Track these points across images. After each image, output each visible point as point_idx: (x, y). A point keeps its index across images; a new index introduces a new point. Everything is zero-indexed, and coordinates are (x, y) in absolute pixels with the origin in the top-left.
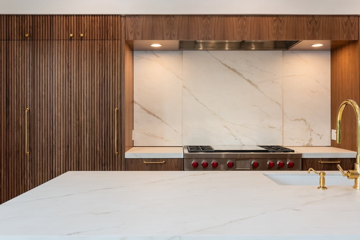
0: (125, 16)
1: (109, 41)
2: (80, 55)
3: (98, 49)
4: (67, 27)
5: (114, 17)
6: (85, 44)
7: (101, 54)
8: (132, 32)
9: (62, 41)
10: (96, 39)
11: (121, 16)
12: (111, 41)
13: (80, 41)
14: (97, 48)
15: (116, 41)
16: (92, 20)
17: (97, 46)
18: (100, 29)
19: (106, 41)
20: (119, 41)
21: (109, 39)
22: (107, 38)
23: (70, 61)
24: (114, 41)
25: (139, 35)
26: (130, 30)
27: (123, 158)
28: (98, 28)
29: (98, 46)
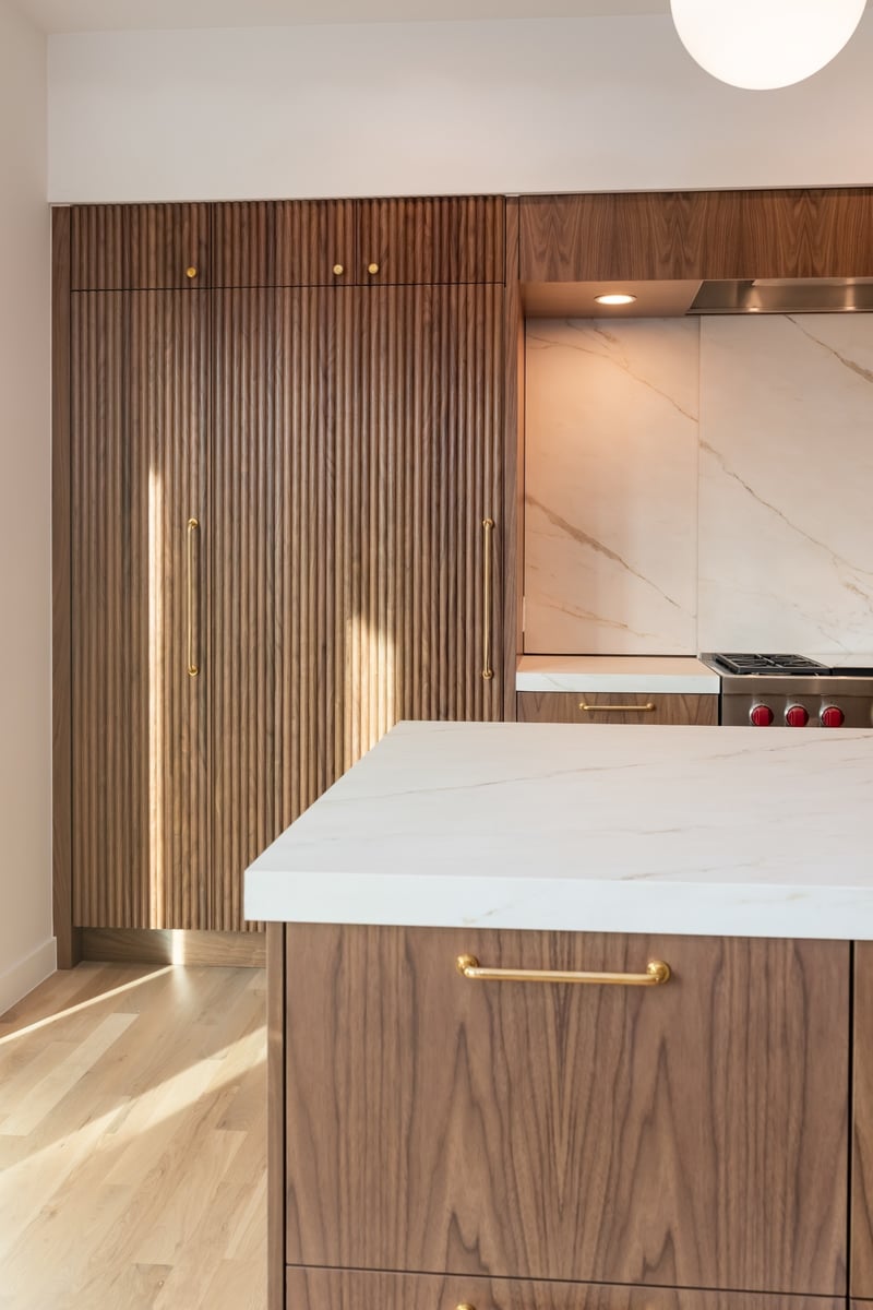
0: (520, 200)
1: (462, 287)
2: (365, 336)
3: (427, 316)
4: (323, 243)
5: (481, 202)
6: (384, 299)
7: (436, 334)
8: (543, 254)
9: (305, 290)
10: (419, 281)
11: (504, 199)
12: (471, 287)
13: (366, 288)
14: (423, 312)
15: (489, 286)
16: (406, 217)
17: (423, 305)
18: (432, 244)
19: (453, 287)
20: (498, 286)
21: (462, 280)
22: (458, 278)
23: (330, 359)
24: (480, 286)
25: (568, 263)
26: (535, 250)
27: (507, 689)
28: (428, 241)
29: (427, 305)
